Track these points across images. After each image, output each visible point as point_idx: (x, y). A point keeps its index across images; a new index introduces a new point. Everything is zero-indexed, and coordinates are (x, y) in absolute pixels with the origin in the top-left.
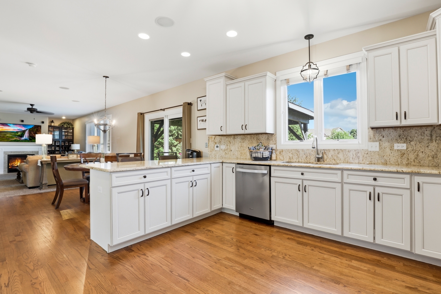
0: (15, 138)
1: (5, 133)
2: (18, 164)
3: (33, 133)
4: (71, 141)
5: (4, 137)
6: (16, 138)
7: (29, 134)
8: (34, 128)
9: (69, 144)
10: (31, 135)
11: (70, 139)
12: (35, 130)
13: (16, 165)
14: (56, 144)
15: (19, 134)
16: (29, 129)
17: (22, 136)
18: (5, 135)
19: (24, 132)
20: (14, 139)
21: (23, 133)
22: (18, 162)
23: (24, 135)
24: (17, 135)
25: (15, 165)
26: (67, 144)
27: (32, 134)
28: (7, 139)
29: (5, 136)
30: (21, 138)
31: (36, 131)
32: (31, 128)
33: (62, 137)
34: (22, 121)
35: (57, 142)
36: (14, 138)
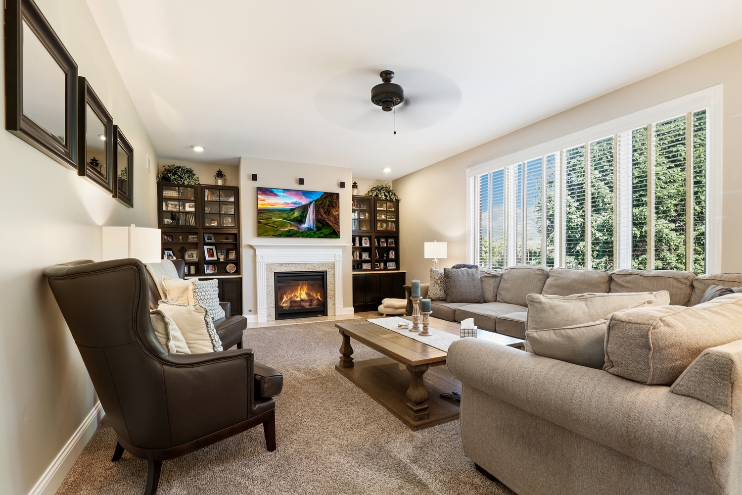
0: (289, 225)
1: (269, 215)
2: (304, 296)
3: (322, 211)
4: (391, 237)
5: (267, 224)
6: (292, 225)
7: (316, 215)
8: (326, 197)
9: (387, 244)
10: (320, 217)
11: (392, 232)
12: (328, 203)
13: (298, 299)
14: (364, 245)
15: (297, 214)
16: (316, 201)
17: (301, 220)
18: (270, 218)
19: (305, 208)
20: (286, 229)
21: (303, 212)
22: (302, 292)
23: (305, 217)
24: (293, 217)
25: (295, 298)
26: (385, 245)
27: (322, 216)
28: (274, 230)
29: (269, 221)
30: (299, 227)
31: (328, 206)
32: (318, 200)
33: (375, 226)
34: (301, 181)
35: (364, 238)
36: (287, 227)
